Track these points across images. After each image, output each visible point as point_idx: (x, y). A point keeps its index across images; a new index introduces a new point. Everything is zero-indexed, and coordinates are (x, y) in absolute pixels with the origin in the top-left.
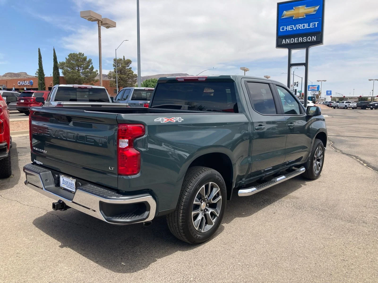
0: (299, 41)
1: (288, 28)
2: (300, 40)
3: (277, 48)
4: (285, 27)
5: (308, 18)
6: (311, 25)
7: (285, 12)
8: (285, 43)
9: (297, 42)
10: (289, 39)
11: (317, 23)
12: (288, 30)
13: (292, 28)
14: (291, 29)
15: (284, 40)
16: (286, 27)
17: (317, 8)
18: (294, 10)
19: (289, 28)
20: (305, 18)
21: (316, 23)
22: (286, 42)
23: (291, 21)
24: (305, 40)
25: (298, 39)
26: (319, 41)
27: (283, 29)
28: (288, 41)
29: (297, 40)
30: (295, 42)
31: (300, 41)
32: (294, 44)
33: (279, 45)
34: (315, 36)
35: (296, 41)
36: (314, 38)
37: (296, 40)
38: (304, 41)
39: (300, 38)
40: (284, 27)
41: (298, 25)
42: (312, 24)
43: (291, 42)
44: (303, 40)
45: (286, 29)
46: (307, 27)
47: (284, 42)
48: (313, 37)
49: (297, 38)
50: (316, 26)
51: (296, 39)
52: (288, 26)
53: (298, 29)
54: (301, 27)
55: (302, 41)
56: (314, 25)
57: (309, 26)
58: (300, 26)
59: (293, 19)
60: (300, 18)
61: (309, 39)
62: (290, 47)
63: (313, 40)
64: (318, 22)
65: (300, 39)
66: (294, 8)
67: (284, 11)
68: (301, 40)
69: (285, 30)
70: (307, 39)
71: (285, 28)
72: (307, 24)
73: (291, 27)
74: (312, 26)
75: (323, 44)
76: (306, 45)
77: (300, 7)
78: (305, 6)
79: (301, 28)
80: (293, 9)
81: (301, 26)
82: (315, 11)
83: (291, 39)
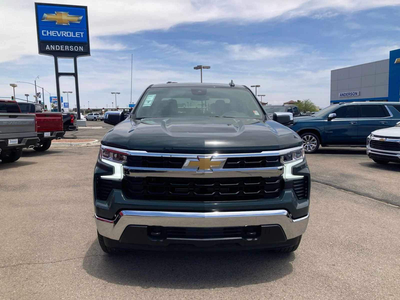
0: (66, 50)
1: (51, 33)
2: (66, 48)
3: (39, 54)
4: (47, 31)
5: (72, 27)
6: (77, 35)
7: (45, 15)
8: (49, 49)
9: (64, 50)
10: (54, 46)
11: (83, 34)
12: (51, 35)
13: (56, 33)
14: (54, 34)
15: (48, 46)
16: (49, 32)
17: (81, 18)
18: (56, 14)
19: (52, 33)
20: (69, 26)
21: (82, 33)
22: (50, 48)
23: (52, 25)
24: (72, 49)
25: (64, 47)
26: (87, 52)
27: (45, 33)
28: (53, 47)
29: (63, 48)
30: (61, 50)
31: (67, 49)
32: (60, 51)
33: (42, 51)
34: (82, 47)
35: (62, 49)
36: (81, 49)
37: (61, 48)
38: (70, 49)
39: (66, 46)
40: (46, 32)
41: (62, 32)
42: (77, 34)
43: (57, 49)
44: (69, 48)
45: (49, 34)
46: (73, 36)
47: (48, 48)
48: (80, 47)
49: (63, 46)
50: (82, 37)
51: (62, 47)
52: (51, 31)
53: (63, 36)
54: (66, 35)
55: (68, 50)
56: (79, 35)
57: (74, 35)
58: (65, 34)
59: (56, 24)
60: (63, 24)
61: (76, 48)
62: (57, 54)
63: (80, 50)
64: (83, 33)
65: (67, 48)
66: (55, 13)
67: (44, 14)
68: (68, 48)
69: (48, 35)
70: (74, 48)
71: (48, 33)
72: (72, 32)
73: (54, 32)
74: (78, 36)
75: (90, 56)
76: (74, 55)
77: (62, 12)
78: (68, 13)
79: (66, 36)
80: (54, 13)
81: (66, 34)
82: (79, 20)
83: (56, 46)
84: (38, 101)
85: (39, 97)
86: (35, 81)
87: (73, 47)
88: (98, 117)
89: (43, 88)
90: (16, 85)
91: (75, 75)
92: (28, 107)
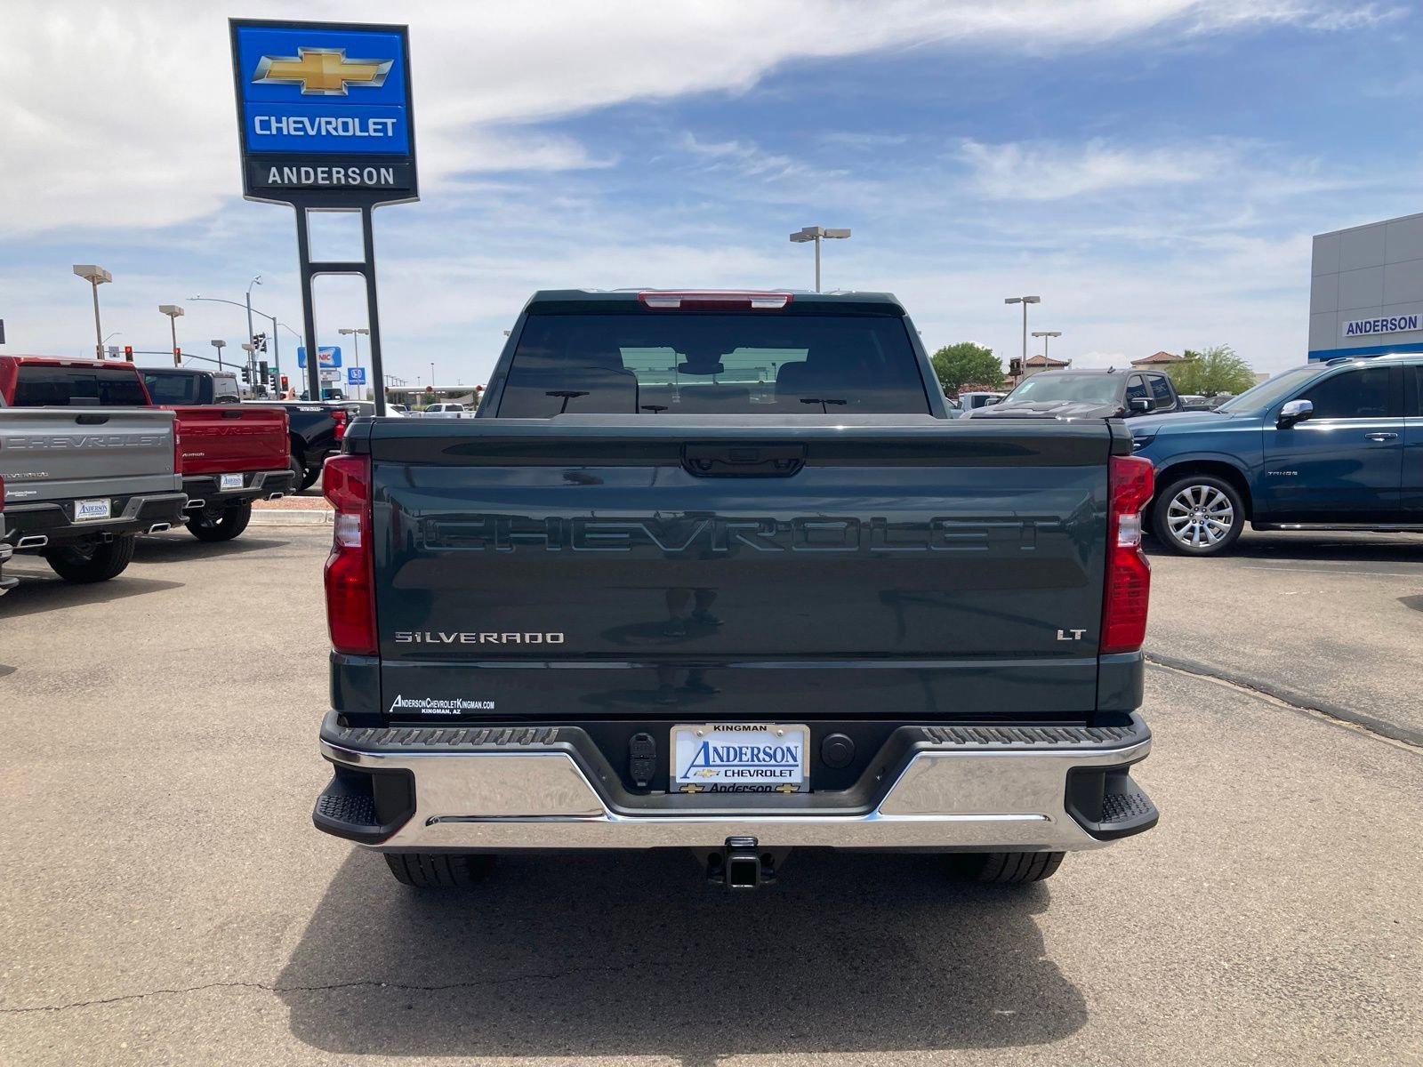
0: (335, 182)
1: (284, 125)
2: (335, 176)
3: (246, 199)
4: (273, 119)
5: (356, 100)
6: (371, 127)
7: (265, 63)
8: (279, 182)
9: (328, 182)
10: (294, 169)
11: (393, 123)
12: (285, 132)
13: (301, 126)
14: (296, 129)
15: (274, 170)
16: (279, 121)
17: (386, 67)
18: (301, 58)
19: (289, 126)
20: (344, 97)
21: (389, 122)
22: (282, 179)
23: (289, 97)
24: (354, 179)
25: (330, 173)
26: (406, 188)
27: (265, 125)
28: (290, 175)
29: (326, 175)
30: (320, 182)
31: (339, 179)
32: (315, 188)
33: (256, 188)
34: (391, 170)
35: (323, 179)
36: (388, 176)
37: (320, 176)
38: (350, 180)
39: (334, 170)
40: (270, 120)
41: (323, 120)
42: (375, 124)
43: (304, 181)
44: (346, 176)
45: (279, 130)
46: (358, 133)
47: (274, 176)
48: (383, 171)
49: (327, 169)
50: (390, 133)
51: (323, 172)
52: (284, 119)
53: (324, 133)
54: (336, 129)
55: (343, 182)
56: (380, 127)
57: (364, 128)
58: (331, 126)
59: (302, 92)
60: (327, 93)
61: (370, 176)
62: (305, 198)
63: (383, 182)
64: (395, 120)
65: (338, 175)
66: (300, 52)
67: (263, 57)
68: (341, 176)
69: (274, 132)
70: (361, 175)
71: (274, 125)
72: (357, 120)
73: (295, 122)
74: (375, 130)
75: (419, 200)
76: (362, 198)
77: (323, 51)
78: (343, 53)
79: (334, 133)
80: (296, 55)
81: (334, 125)
82: (379, 76)
83: (303, 169)
84: (258, 364)
85: (262, 350)
86: (248, 294)
87: (358, 171)
88: (459, 416)
89: (274, 319)
90: (180, 309)
91: (367, 269)
92: (189, 385)
